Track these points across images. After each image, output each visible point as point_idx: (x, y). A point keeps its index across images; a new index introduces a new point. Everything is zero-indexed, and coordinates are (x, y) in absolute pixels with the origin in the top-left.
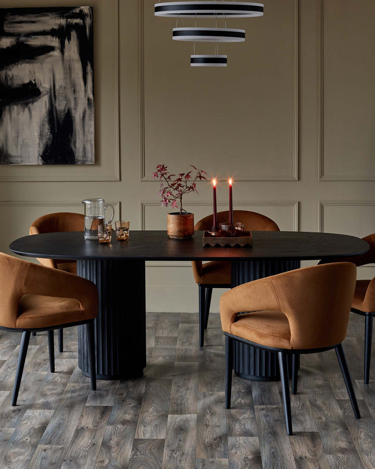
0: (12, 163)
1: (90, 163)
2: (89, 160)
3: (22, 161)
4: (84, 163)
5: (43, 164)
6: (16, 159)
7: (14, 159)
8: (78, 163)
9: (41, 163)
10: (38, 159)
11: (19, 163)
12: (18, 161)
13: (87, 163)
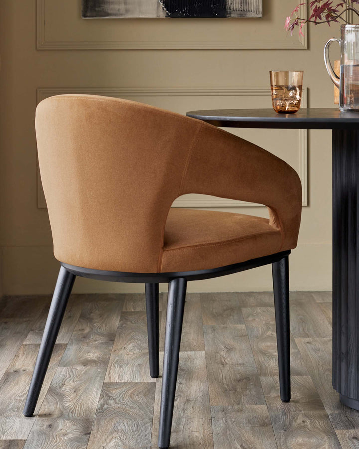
0: (108, 15)
1: (253, 15)
2: (253, 9)
3: (127, 11)
4: (243, 17)
5: (167, 16)
6: (116, 7)
7: (112, 6)
8: (232, 15)
9: (162, 14)
10: (157, 8)
11: (121, 15)
12: (119, 10)
13: (250, 15)
